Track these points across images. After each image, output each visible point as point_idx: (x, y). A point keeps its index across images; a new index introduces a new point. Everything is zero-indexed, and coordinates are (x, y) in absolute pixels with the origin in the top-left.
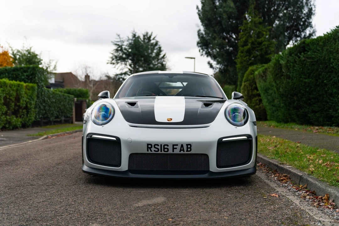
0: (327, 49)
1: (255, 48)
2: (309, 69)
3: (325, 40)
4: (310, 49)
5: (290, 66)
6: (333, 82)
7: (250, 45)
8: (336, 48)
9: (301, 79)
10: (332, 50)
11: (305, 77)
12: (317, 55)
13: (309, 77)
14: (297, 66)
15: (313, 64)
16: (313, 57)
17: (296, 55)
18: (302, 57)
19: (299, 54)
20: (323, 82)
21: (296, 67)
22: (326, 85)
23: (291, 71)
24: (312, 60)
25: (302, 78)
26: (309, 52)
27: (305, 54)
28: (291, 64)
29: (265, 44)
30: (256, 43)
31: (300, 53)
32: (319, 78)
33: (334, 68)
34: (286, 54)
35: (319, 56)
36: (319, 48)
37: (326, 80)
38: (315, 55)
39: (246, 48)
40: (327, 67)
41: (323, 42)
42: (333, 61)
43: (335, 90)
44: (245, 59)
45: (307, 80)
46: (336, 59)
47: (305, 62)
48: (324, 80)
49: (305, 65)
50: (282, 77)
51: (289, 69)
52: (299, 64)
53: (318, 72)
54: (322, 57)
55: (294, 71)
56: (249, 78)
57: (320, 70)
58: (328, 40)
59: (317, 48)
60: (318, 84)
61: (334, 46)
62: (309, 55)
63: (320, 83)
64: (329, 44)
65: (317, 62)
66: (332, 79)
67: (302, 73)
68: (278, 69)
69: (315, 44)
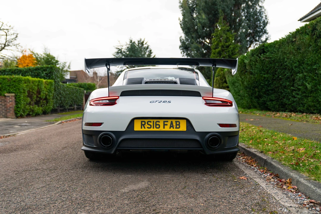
0: (282, 51)
1: (224, 50)
2: (267, 67)
3: (280, 43)
4: (268, 51)
5: (253, 64)
6: (286, 77)
7: (220, 48)
8: (289, 50)
9: (261, 74)
10: (286, 51)
12: (274, 55)
13: (267, 73)
15: (271, 63)
16: (271, 57)
17: (257, 55)
18: (262, 57)
19: (259, 55)
20: (278, 77)
21: (257, 65)
22: (281, 79)
23: (253, 68)
24: (270, 60)
25: (262, 74)
26: (267, 53)
27: (264, 54)
30: (225, 47)
31: (261, 54)
32: (276, 74)
33: (287, 66)
35: (276, 56)
36: (276, 49)
38: (272, 55)
40: (282, 65)
42: (287, 60)
43: (288, 83)
45: (266, 76)
46: (289, 59)
47: (264, 61)
48: (280, 75)
49: (264, 63)
50: (246, 73)
51: (251, 67)
52: (259, 63)
53: (275, 69)
54: (278, 57)
55: (256, 68)
56: (220, 74)
57: (276, 67)
58: (283, 43)
60: (274, 78)
61: (287, 48)
62: (267, 56)
63: (276, 78)
64: (283, 47)
65: (274, 61)
66: (286, 75)
67: (262, 70)
68: (243, 67)
69: (272, 47)
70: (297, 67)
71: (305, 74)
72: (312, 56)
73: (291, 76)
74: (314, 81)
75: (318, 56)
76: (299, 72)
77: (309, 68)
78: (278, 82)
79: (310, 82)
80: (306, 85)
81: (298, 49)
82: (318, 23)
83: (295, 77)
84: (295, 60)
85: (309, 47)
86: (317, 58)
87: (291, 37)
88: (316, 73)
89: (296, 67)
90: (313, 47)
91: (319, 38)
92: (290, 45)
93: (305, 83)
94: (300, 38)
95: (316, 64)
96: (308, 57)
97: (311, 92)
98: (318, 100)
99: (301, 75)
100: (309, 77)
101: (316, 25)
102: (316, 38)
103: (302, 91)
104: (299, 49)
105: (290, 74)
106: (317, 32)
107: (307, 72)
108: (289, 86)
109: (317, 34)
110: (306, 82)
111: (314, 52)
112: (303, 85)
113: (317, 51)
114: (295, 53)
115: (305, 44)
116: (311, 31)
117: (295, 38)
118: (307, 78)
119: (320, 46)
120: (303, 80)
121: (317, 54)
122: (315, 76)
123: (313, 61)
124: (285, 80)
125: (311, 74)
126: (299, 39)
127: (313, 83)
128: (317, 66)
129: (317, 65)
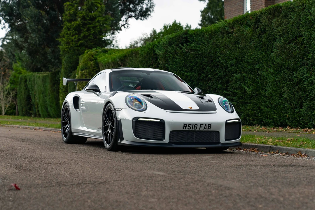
0: (213, 43)
1: (86, 24)
2: (191, 62)
3: (211, 32)
4: (193, 41)
5: (170, 57)
6: (218, 77)
7: (79, 19)
9: (182, 72)
10: (219, 44)
11: (186, 70)
12: (202, 48)
13: (191, 71)
14: (177, 57)
15: (197, 57)
16: (197, 49)
17: (177, 45)
18: (185, 48)
19: (180, 45)
20: (207, 76)
21: (177, 59)
22: (210, 79)
23: (170, 63)
24: (197, 53)
25: (184, 71)
26: (191, 43)
27: (188, 45)
28: (171, 55)
29: (100, 20)
30: (88, 18)
31: (182, 44)
32: (203, 72)
33: (220, 63)
34: (164, 44)
35: (204, 49)
36: (205, 40)
37: (211, 74)
38: (200, 47)
39: (75, 24)
40: (212, 61)
41: (209, 35)
42: (220, 55)
43: (219, 86)
44: (73, 38)
45: (188, 74)
46: (223, 54)
47: (187, 54)
48: (209, 75)
49: (188, 57)
51: (167, 60)
52: (180, 56)
53: (202, 66)
54: (207, 50)
55: (174, 63)
56: (89, 65)
57: (204, 63)
58: (214, 33)
59: (202, 41)
60: (201, 78)
61: (221, 40)
62: (192, 47)
63: (203, 78)
64: (215, 38)
65: (201, 54)
66: (217, 74)
67: (184, 66)
68: (153, 59)
69: (200, 36)
70: (234, 65)
71: (244, 74)
72: (254, 54)
73: (225, 76)
74: (255, 84)
75: (261, 53)
76: (236, 72)
77: (249, 67)
78: (206, 83)
79: (251, 85)
80: (245, 88)
81: (235, 42)
82: (263, 15)
83: (230, 77)
84: (231, 56)
85: (251, 42)
86: (260, 56)
87: (226, 27)
88: (258, 74)
89: (232, 65)
90: (256, 42)
91: (263, 32)
92: (225, 37)
93: (243, 85)
94: (239, 30)
95: (258, 64)
96: (249, 54)
97: (251, 97)
98: (260, 108)
99: (238, 76)
100: (249, 78)
101: (260, 16)
102: (260, 32)
103: (238, 96)
104: (237, 42)
105: (223, 73)
106: (261, 25)
107: (246, 72)
108: (220, 88)
109: (261, 28)
110: (245, 84)
111: (257, 49)
112: (240, 88)
113: (261, 48)
114: (232, 47)
115: (245, 37)
116: (253, 24)
117: (233, 28)
118: (246, 80)
119: (264, 42)
120: (241, 82)
121: (261, 51)
122: (257, 78)
123: (255, 60)
124: (216, 81)
125: (252, 76)
126: (237, 31)
127: (254, 86)
128: (260, 66)
129: (260, 64)
